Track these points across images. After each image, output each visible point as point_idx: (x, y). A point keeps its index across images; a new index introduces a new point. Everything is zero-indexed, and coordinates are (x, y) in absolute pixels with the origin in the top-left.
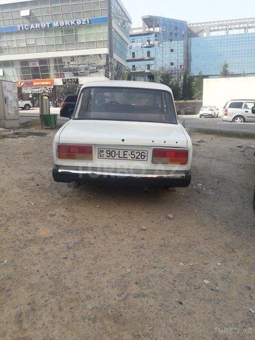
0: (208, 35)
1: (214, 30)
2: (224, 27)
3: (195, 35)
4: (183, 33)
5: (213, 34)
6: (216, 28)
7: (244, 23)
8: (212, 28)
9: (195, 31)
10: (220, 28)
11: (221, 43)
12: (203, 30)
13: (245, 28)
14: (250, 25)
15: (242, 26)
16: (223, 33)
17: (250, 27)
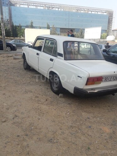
0: (19, 6)
1: (22, 4)
2: (27, 4)
3: (13, 5)
4: (7, 3)
5: (22, 6)
6: (23, 3)
7: (35, 4)
8: (21, 3)
9: (13, 3)
10: (25, 4)
11: (26, 11)
12: (17, 3)
13: (36, 6)
14: (38, 5)
15: (34, 5)
16: (26, 6)
17: (38, 6)
